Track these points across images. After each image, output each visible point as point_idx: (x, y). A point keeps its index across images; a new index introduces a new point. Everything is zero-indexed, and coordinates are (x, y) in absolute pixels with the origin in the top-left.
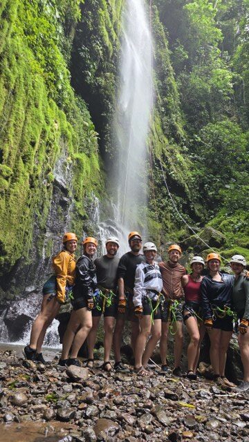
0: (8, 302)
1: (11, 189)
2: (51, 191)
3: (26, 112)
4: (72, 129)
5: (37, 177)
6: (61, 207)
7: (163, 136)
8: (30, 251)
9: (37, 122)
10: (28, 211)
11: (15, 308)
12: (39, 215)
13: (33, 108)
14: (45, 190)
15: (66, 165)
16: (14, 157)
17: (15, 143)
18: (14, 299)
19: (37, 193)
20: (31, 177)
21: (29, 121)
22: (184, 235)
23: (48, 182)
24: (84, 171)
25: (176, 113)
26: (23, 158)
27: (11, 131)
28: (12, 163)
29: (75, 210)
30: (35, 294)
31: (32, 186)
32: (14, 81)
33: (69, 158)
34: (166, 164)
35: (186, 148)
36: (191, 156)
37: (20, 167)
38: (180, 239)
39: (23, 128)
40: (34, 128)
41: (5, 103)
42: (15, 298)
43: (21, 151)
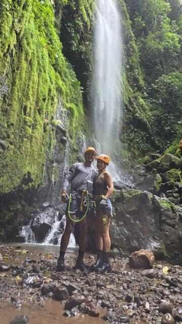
1: (33, 134)
3: (39, 77)
7: (129, 87)
9: (46, 83)
12: (48, 151)
17: (33, 101)
18: (36, 212)
20: (44, 125)
21: (41, 83)
22: (148, 160)
25: (138, 68)
26: (39, 111)
27: (31, 92)
31: (45, 131)
34: (132, 107)
35: (146, 95)
36: (150, 100)
37: (37, 118)
38: (146, 163)
39: (37, 89)
40: (44, 89)
43: (37, 106)
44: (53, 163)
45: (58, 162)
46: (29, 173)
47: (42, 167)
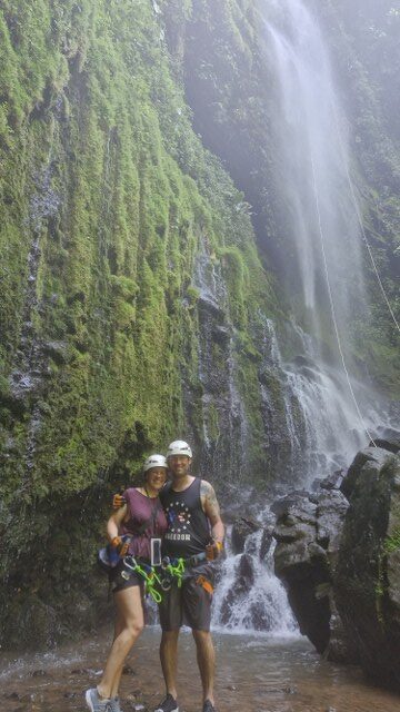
1: (140, 320)
2: (197, 319)
3: (141, 175)
7: (367, 186)
9: (163, 192)
13: (150, 166)
16: (133, 259)
21: (148, 190)
23: (190, 303)
24: (241, 275)
26: (150, 259)
29: (239, 347)
31: (171, 311)
33: (213, 257)
37: (147, 277)
39: (140, 203)
40: (158, 203)
43: (144, 248)
44: (202, 394)
45: (212, 391)
46: (138, 426)
47: (174, 406)
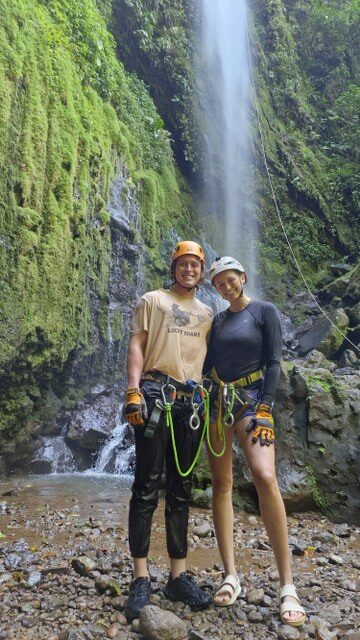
0: (68, 413)
1: (44, 245)
2: (109, 238)
3: (49, 115)
4: (129, 132)
5: (81, 220)
6: (126, 261)
7: (276, 120)
8: (89, 334)
9: (70, 129)
10: (76, 275)
11: (79, 422)
12: (95, 277)
13: (59, 106)
14: (99, 237)
15: (126, 192)
16: (40, 192)
17: (39, 169)
18: (76, 408)
19: (86, 244)
20: (72, 220)
21: (56, 129)
22: (324, 280)
23: (102, 224)
24: (156, 197)
25: (294, 77)
26: (56, 192)
27: (29, 150)
28: (39, 203)
29: (148, 262)
30: (105, 398)
31: (76, 235)
32: (22, 65)
33: (130, 181)
34: (286, 166)
35: (315, 135)
36: (325, 148)
37: (52, 207)
38: (319, 286)
39: (48, 142)
40: (65, 140)
41: (13, 105)
42: (76, 406)
43: (50, 181)
44: (108, 303)
47: (77, 313)
